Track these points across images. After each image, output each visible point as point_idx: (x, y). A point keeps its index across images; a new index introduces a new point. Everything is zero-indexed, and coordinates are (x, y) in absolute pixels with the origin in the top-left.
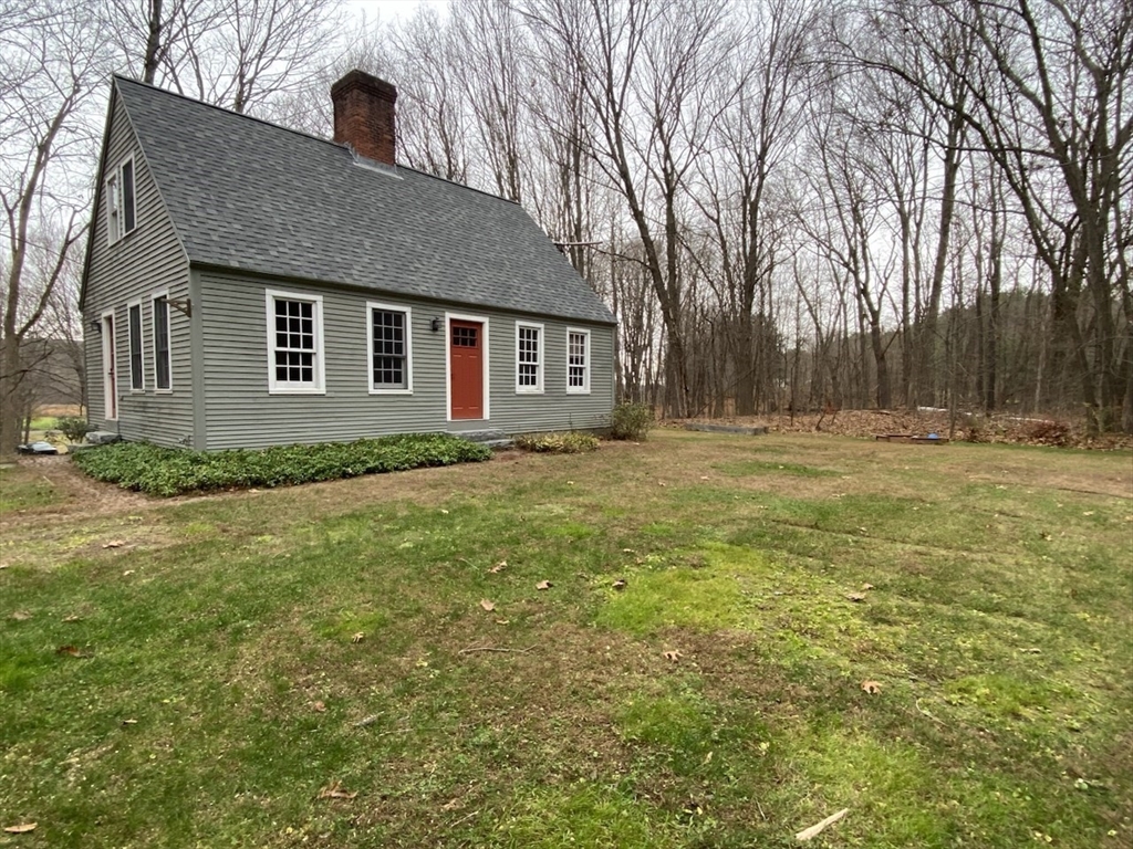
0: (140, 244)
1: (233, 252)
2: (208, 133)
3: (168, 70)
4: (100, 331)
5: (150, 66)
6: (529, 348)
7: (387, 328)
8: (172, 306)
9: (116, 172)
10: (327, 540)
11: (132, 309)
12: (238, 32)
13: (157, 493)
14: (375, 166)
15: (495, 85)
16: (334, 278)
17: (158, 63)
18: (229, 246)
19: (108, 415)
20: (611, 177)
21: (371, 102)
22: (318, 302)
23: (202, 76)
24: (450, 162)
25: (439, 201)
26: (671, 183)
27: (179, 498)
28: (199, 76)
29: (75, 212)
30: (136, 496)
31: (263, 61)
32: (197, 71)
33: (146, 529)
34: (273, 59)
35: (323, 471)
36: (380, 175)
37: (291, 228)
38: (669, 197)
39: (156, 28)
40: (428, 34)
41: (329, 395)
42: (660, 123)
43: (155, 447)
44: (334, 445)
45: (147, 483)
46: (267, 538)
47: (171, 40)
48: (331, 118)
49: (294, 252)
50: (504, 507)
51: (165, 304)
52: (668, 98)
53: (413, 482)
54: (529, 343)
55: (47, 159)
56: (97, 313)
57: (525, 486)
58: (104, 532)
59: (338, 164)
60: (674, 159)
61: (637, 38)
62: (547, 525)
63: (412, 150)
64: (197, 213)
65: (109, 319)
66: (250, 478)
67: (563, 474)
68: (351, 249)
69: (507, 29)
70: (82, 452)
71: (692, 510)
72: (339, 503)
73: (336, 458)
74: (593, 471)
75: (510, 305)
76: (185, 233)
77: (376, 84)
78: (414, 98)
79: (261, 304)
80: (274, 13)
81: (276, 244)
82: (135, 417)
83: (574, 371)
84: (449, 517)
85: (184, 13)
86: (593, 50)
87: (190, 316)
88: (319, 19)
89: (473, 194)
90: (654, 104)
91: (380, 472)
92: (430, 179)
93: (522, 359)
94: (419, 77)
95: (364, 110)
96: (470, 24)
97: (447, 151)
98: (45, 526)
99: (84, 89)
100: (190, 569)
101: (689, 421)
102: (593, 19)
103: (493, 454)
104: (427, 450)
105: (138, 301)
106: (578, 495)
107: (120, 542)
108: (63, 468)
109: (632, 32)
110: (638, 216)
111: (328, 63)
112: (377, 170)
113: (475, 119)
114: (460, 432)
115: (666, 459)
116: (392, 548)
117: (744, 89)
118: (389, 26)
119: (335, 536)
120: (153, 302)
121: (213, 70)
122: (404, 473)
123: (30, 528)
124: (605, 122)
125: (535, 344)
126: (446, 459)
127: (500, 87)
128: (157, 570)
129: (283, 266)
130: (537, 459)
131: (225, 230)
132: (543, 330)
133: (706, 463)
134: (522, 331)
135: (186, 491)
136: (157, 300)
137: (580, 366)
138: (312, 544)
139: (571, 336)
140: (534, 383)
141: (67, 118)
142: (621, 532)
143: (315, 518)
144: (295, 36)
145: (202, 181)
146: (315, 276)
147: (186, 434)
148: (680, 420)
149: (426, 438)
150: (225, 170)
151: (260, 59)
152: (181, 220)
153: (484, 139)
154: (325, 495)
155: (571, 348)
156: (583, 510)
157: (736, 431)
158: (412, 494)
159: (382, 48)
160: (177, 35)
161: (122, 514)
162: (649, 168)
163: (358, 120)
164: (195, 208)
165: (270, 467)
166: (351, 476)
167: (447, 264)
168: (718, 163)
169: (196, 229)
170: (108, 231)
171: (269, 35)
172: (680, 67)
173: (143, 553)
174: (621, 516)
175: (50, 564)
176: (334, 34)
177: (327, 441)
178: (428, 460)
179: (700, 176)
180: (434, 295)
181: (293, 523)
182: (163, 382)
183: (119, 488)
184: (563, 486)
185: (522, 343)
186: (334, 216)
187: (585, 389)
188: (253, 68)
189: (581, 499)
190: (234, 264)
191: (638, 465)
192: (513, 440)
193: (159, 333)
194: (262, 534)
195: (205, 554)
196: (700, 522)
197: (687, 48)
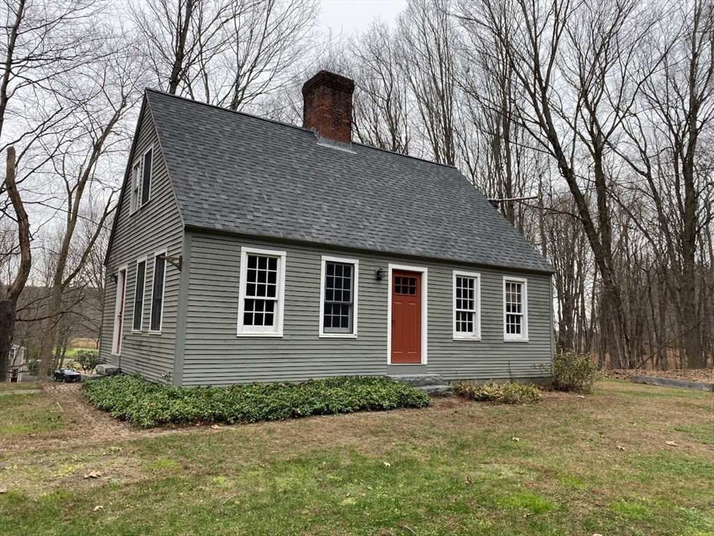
0: (151, 213)
1: (218, 217)
2: (209, 127)
3: (186, 85)
4: (116, 283)
5: (174, 84)
6: (465, 296)
7: (339, 278)
8: (168, 262)
9: (141, 159)
10: (274, 487)
11: (140, 264)
12: (237, 54)
13: (138, 425)
14: (335, 144)
15: (434, 75)
16: (296, 236)
17: (179, 81)
18: (216, 213)
19: (114, 351)
20: (540, 141)
21: (334, 95)
22: (282, 256)
23: (210, 88)
24: (394, 139)
25: (386, 169)
26: (598, 143)
27: (155, 430)
28: (207, 88)
29: (114, 192)
30: (122, 425)
31: (253, 74)
32: (206, 85)
33: (122, 460)
34: (261, 71)
35: (275, 411)
36: (338, 151)
37: (265, 196)
38: (598, 155)
39: (180, 56)
40: (380, 42)
41: (286, 338)
42: (584, 94)
43: (144, 380)
44: (287, 384)
45: (132, 414)
46: (221, 479)
47: (189, 64)
48: (302, 113)
49: (266, 216)
50: (447, 464)
51: (163, 260)
52: (592, 72)
53: (355, 426)
54: (465, 291)
55: (99, 154)
56: (116, 268)
57: (467, 440)
58: (88, 461)
59: (305, 145)
60: (601, 123)
61: (561, 25)
62: (497, 491)
63: (364, 132)
64: (194, 188)
65: (123, 272)
66: (214, 414)
67: (507, 427)
68: (312, 212)
69: (445, 30)
70: (90, 382)
71: (666, 485)
72: (288, 446)
73: (288, 397)
74: (539, 426)
75: (448, 256)
76: (184, 203)
77: (338, 81)
78: (367, 91)
79: (237, 259)
80: (264, 38)
81: (252, 210)
82: (132, 354)
83: (511, 318)
84: (391, 470)
85: (201, 45)
86: (520, 40)
87: (181, 270)
88: (297, 39)
89: (415, 162)
90: (578, 78)
91: (326, 413)
92: (379, 152)
93: (459, 306)
94: (372, 76)
95: (328, 101)
96: (414, 31)
97: (393, 131)
98: (45, 452)
99: (129, 104)
100: (150, 509)
101: (632, 372)
102: (520, 15)
103: (432, 400)
104: (369, 393)
105: (145, 258)
106: (527, 455)
107: (99, 473)
108: (74, 395)
109: (557, 21)
110: (568, 174)
111: (301, 70)
112: (335, 148)
113: (416, 104)
114: (399, 376)
115: (619, 416)
116: (335, 503)
117: (669, 56)
118: (349, 39)
119: (282, 482)
120: (155, 258)
121: (217, 83)
122: (347, 416)
123: (34, 453)
124: (533, 96)
125: (471, 292)
126: (386, 403)
127: (438, 76)
128: (122, 507)
129: (257, 228)
130: (476, 408)
131: (214, 200)
132: (479, 279)
133: (668, 424)
134: (459, 280)
135: (161, 424)
136: (158, 257)
137: (517, 313)
138: (261, 490)
139: (508, 285)
140: (470, 330)
141: (116, 125)
142: (584, 509)
143: (264, 461)
144: (278, 53)
145: (201, 163)
146: (281, 235)
147: (168, 371)
148: (622, 371)
149: (368, 381)
150: (219, 153)
151: (251, 72)
152: (182, 193)
153: (424, 119)
154: (275, 435)
155: (508, 296)
156: (535, 474)
157: (690, 386)
158: (354, 441)
159: (343, 56)
160: (194, 60)
161: (107, 443)
162: (576, 132)
163: (323, 109)
164: (193, 184)
165: (231, 404)
166: (300, 416)
167: (392, 222)
168: (644, 124)
169: (192, 200)
170: (130, 204)
171: (259, 54)
172: (603, 45)
173: (115, 487)
174: (581, 487)
175: (39, 492)
176: (307, 48)
177: (281, 381)
178: (369, 404)
179: (627, 136)
180: (379, 249)
181: (245, 465)
182: (155, 325)
183: (111, 416)
184: (509, 443)
185: (458, 292)
186: (299, 186)
187: (523, 336)
188: (246, 79)
189: (530, 460)
190: (219, 227)
191: (588, 422)
192: (451, 386)
193: (157, 284)
194: (217, 474)
195: (165, 493)
196: (681, 503)
197: (610, 27)
